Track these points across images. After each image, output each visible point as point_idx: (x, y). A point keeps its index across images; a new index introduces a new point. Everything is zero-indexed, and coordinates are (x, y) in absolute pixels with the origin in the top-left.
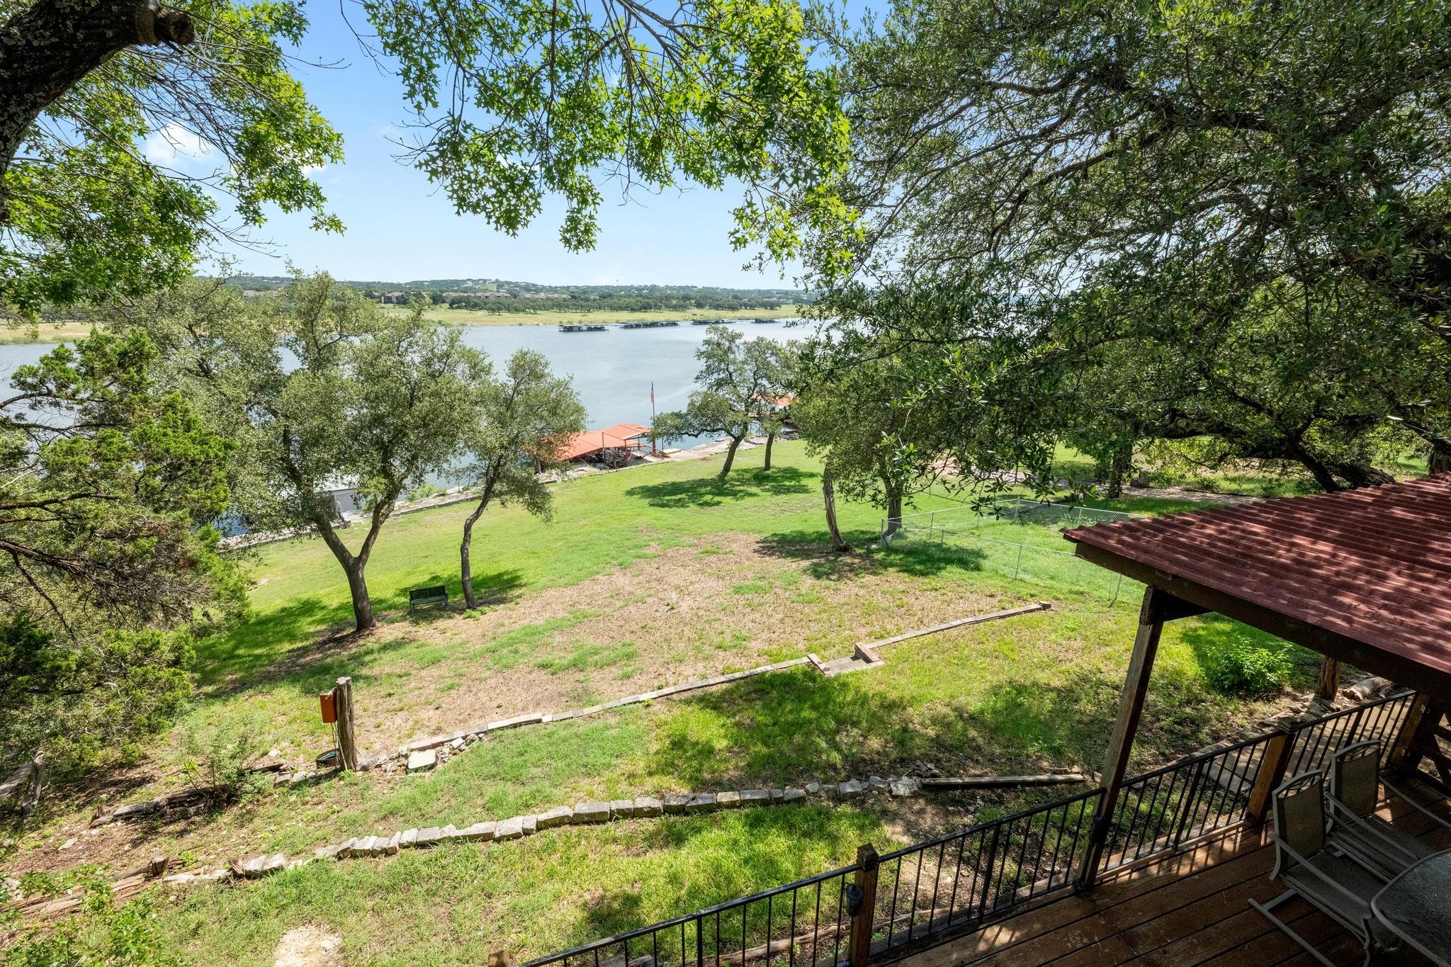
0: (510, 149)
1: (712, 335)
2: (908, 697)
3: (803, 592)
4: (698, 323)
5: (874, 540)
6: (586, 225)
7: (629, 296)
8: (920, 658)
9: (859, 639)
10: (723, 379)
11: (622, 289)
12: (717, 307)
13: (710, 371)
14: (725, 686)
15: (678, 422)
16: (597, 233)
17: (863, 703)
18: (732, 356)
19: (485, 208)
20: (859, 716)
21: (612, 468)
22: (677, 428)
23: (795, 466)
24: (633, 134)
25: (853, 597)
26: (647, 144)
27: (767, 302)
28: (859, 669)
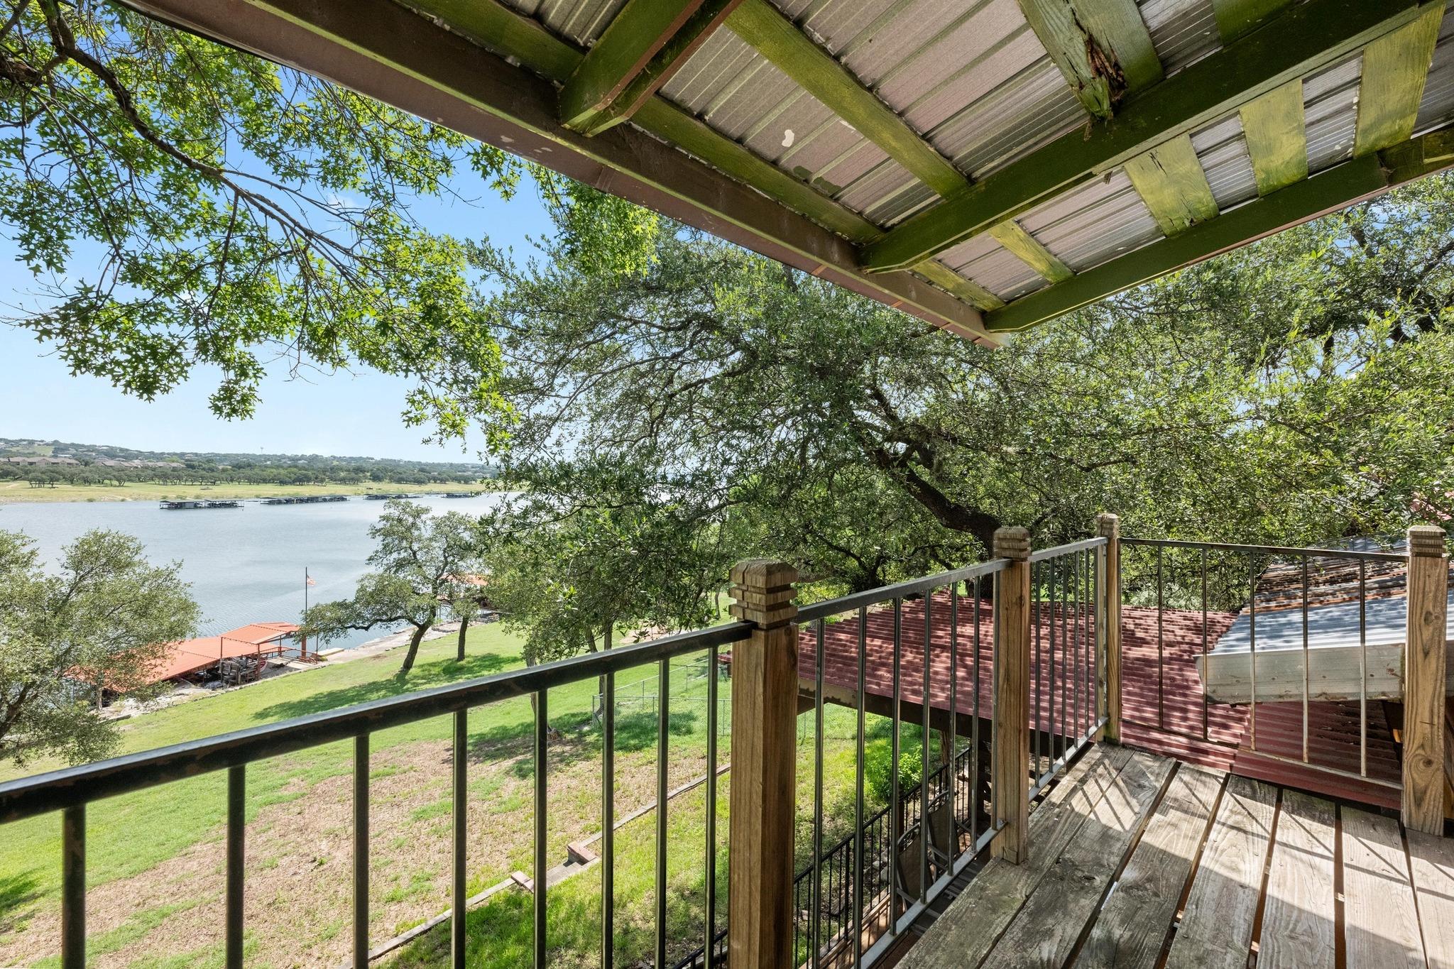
0: (155, 320)
1: (392, 510)
2: (627, 892)
3: (506, 798)
4: (372, 497)
5: (586, 721)
6: (243, 396)
7: (278, 467)
8: (638, 842)
9: (573, 839)
10: (404, 559)
11: (267, 458)
12: (399, 481)
13: (387, 549)
14: (397, 952)
15: (341, 613)
16: (257, 404)
17: (578, 915)
18: (416, 533)
19: (111, 371)
20: (575, 931)
21: (233, 685)
22: (339, 621)
23: (495, 652)
24: (305, 322)
25: (565, 790)
26: (320, 332)
27: (459, 475)
28: (573, 874)
